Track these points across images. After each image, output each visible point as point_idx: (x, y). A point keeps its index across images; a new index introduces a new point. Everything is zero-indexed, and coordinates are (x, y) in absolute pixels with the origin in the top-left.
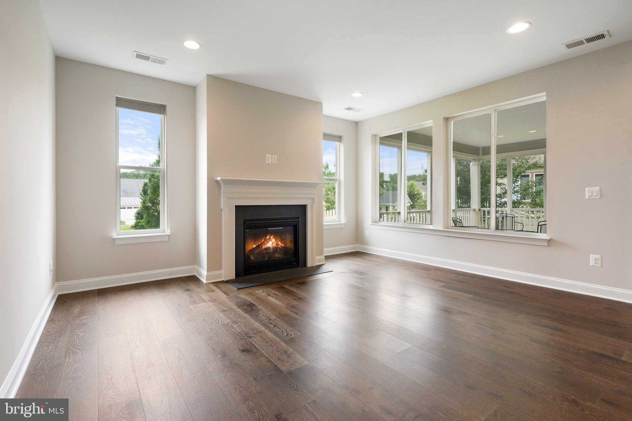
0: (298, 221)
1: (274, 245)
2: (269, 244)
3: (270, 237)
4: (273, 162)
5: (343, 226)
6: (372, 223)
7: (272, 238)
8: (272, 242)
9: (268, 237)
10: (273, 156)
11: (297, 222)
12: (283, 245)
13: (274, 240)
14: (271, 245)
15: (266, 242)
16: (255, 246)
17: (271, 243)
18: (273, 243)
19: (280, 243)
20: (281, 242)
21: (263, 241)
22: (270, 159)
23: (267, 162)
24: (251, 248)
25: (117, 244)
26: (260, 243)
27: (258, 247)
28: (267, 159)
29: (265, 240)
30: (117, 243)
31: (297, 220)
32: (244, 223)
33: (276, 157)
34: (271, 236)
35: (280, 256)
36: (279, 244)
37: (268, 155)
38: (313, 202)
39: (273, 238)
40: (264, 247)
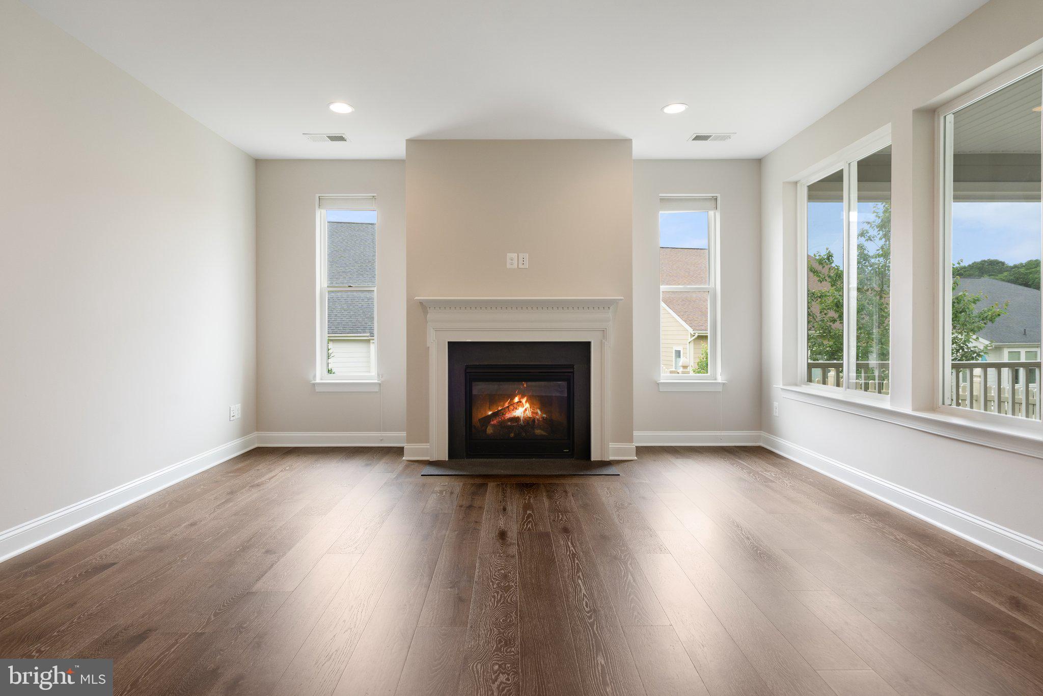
0: (573, 373)
1: (529, 414)
2: (517, 411)
3: (520, 399)
4: (521, 266)
5: (720, 389)
6: (784, 385)
7: (524, 401)
8: (524, 409)
9: (516, 400)
10: (521, 256)
11: (570, 374)
12: (544, 416)
13: (527, 405)
14: (523, 413)
15: (512, 408)
16: (490, 413)
17: (522, 409)
18: (526, 410)
19: (539, 412)
20: (541, 410)
21: (506, 405)
22: (513, 259)
23: (508, 266)
24: (484, 416)
25: (317, 391)
26: (500, 408)
27: (495, 414)
28: (509, 261)
29: (512, 404)
30: (318, 389)
31: (570, 371)
32: (465, 370)
33: (527, 256)
34: (523, 397)
35: (543, 433)
36: (537, 413)
37: (510, 255)
38: (604, 336)
39: (526, 402)
40: (508, 416)
